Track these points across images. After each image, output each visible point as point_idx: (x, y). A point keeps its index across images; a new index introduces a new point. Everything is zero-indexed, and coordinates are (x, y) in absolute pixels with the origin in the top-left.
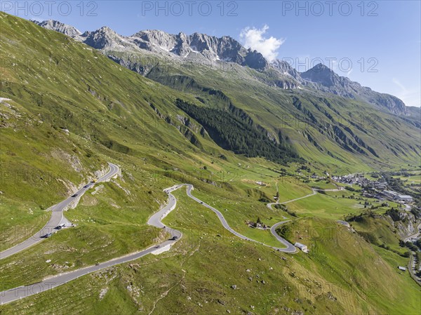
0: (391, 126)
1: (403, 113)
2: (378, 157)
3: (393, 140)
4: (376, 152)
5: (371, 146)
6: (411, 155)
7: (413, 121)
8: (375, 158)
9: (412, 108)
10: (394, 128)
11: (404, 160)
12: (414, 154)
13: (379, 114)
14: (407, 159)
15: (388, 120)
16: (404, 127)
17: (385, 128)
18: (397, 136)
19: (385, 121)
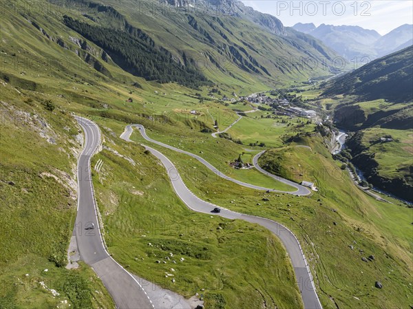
0: (276, 45)
1: (282, 33)
2: (270, 75)
4: (268, 71)
5: (263, 66)
6: (295, 73)
7: (290, 40)
8: (268, 76)
10: (278, 48)
11: (290, 77)
12: (295, 71)
13: (265, 34)
14: (292, 77)
15: (273, 40)
16: (285, 46)
17: (271, 47)
18: (282, 55)
19: (271, 41)
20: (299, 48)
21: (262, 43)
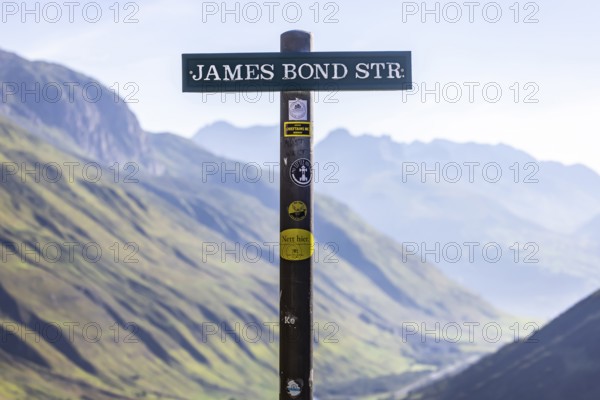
0: (112, 216)
1: (135, 160)
2: (89, 368)
3: (134, 284)
4: (77, 343)
5: (48, 316)
6: (224, 358)
7: (182, 197)
8: (80, 374)
9: (164, 141)
10: (126, 229)
11: (201, 382)
12: (229, 348)
13: (47, 155)
14: (210, 377)
15: (91, 187)
16: (160, 223)
17: (86, 224)
18: (145, 266)
19: (82, 192)
20: (232, 236)
21: (36, 201)
